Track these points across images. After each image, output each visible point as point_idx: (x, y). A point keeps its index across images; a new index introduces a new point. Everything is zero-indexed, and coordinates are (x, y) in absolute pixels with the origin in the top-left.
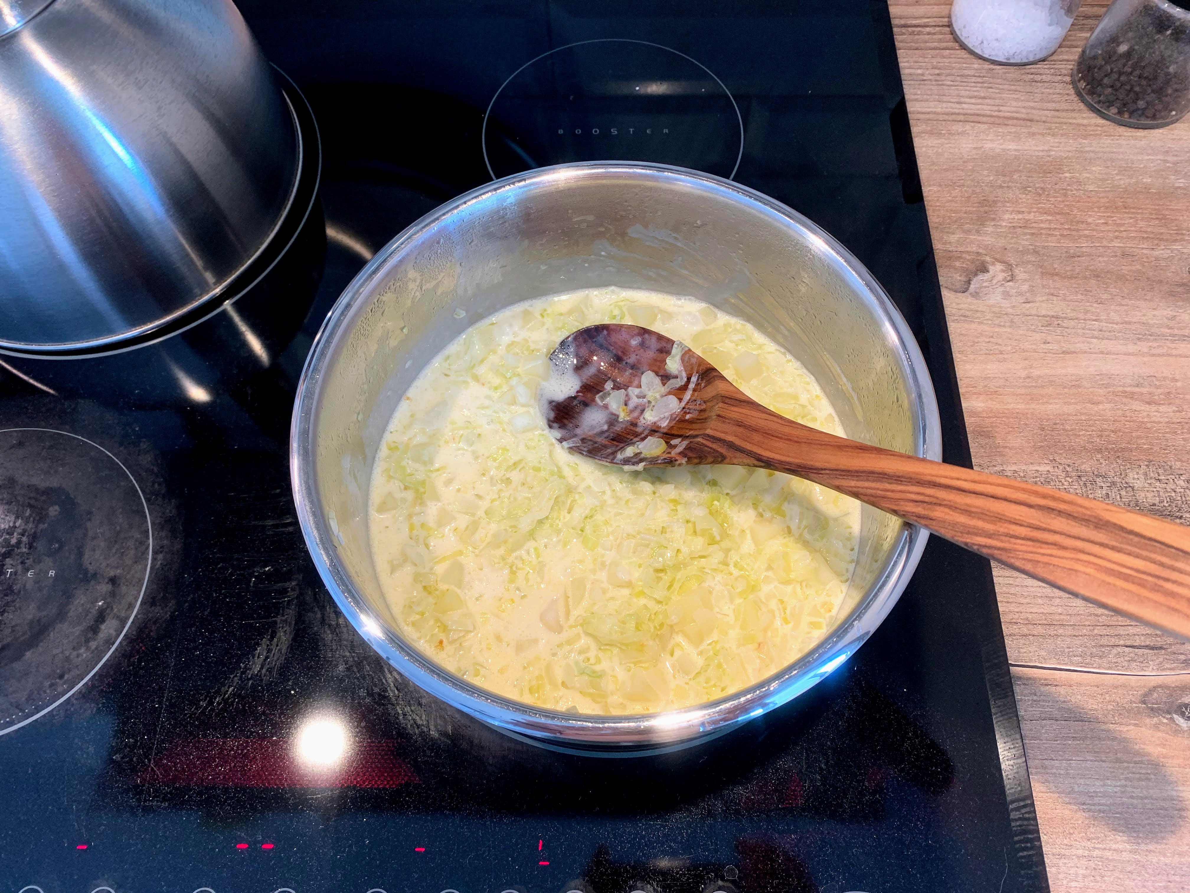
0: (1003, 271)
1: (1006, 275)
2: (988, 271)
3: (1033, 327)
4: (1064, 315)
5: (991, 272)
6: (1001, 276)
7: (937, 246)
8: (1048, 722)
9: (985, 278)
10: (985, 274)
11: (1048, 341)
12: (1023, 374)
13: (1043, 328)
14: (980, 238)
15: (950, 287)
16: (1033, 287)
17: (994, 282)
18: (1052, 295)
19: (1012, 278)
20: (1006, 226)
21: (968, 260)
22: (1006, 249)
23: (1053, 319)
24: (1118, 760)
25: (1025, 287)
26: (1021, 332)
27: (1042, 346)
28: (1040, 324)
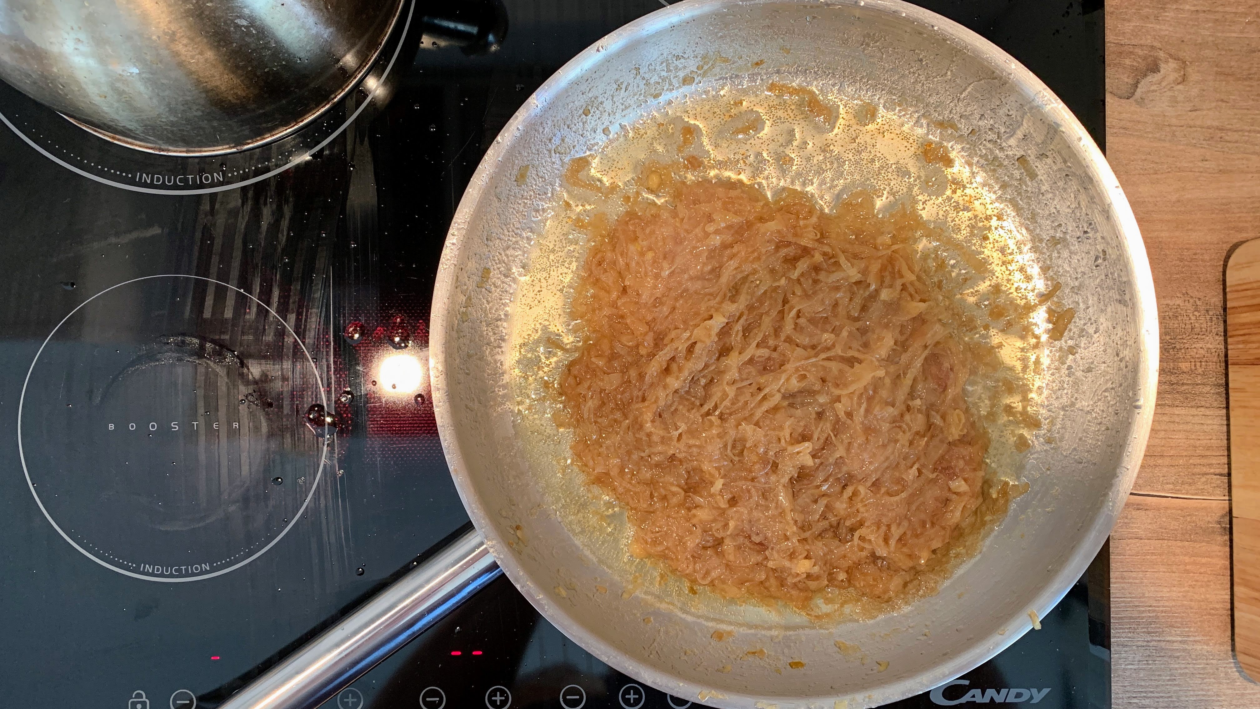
0: (1175, 70)
1: (1176, 75)
2: (1159, 72)
3: (1194, 141)
4: (1230, 127)
5: (1163, 71)
6: (1173, 76)
7: (1110, 37)
8: (1134, 541)
9: (1154, 80)
10: (1155, 74)
11: (1208, 157)
12: (1174, 198)
13: (1204, 142)
14: (1158, 27)
15: (1115, 91)
16: (1204, 90)
17: (1164, 84)
18: (1222, 101)
19: (1184, 79)
20: (1188, 10)
21: (1139, 57)
22: (1183, 41)
23: (1217, 131)
24: (1187, 571)
25: (1195, 91)
26: (1181, 147)
27: (1200, 164)
28: (1202, 138)
